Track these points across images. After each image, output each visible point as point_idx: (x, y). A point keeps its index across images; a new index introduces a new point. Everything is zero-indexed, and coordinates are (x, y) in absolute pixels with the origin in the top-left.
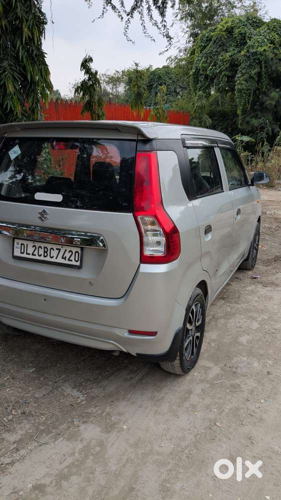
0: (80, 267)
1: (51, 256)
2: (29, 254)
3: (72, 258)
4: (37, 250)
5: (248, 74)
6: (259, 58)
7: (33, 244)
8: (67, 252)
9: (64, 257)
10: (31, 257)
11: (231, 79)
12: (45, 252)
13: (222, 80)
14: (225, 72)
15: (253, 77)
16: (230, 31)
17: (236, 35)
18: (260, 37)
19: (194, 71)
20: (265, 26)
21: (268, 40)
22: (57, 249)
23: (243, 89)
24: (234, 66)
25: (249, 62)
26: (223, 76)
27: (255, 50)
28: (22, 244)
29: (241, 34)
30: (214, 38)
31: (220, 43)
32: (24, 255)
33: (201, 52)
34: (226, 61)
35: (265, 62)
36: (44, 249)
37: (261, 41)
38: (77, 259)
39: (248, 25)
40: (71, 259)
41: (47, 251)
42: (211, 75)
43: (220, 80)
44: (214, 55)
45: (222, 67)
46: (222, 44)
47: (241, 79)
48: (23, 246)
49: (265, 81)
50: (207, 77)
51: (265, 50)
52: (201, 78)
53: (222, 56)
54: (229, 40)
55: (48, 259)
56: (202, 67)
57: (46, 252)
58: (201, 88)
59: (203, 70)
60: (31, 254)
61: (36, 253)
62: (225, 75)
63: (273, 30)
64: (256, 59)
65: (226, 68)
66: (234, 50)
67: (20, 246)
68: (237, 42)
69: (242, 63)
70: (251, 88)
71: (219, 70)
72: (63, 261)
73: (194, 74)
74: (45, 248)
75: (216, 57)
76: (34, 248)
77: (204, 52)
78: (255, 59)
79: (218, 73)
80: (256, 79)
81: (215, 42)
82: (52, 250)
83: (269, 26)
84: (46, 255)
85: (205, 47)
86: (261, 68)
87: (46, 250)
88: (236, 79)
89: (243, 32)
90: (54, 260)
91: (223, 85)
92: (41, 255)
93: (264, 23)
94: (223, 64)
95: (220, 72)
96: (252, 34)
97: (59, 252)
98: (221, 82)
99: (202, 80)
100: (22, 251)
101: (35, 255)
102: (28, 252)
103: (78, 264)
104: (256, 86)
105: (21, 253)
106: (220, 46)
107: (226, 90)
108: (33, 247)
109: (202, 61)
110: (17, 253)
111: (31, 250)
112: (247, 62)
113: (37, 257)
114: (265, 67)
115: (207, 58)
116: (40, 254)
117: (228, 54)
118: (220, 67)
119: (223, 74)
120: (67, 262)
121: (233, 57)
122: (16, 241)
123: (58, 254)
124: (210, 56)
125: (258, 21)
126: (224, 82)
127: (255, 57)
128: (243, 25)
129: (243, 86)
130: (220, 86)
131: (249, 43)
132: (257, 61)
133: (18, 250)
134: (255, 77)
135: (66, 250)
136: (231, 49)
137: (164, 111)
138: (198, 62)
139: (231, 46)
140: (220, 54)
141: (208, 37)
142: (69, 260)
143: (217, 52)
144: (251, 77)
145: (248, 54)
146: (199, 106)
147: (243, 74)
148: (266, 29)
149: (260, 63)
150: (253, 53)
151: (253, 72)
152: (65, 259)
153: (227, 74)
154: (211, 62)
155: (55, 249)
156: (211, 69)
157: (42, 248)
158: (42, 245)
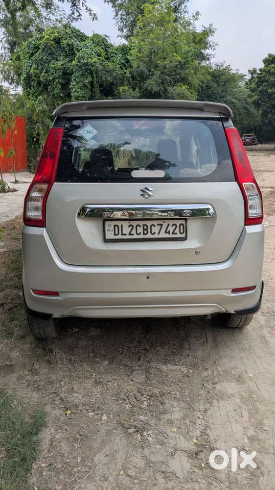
0: (185, 239)
1: (153, 233)
2: (126, 235)
3: (177, 231)
4: (134, 229)
5: (82, 82)
6: (90, 69)
8: (170, 226)
9: (167, 231)
10: (128, 237)
11: (65, 86)
12: (144, 229)
13: (56, 87)
14: (58, 80)
15: (86, 86)
16: (58, 41)
17: (64, 46)
18: (88, 49)
19: (25, 76)
20: (89, 40)
21: (96, 53)
22: (158, 225)
23: (79, 96)
24: (66, 75)
25: (81, 72)
26: (57, 83)
27: (86, 62)
28: (115, 226)
29: (69, 45)
30: (42, 47)
31: (49, 52)
32: (120, 237)
33: (29, 59)
34: (58, 69)
35: (96, 72)
36: (144, 227)
37: (89, 54)
38: (182, 231)
39: (73, 37)
40: (175, 232)
41: (147, 228)
42: (44, 81)
43: (54, 87)
44: (46, 63)
45: (55, 75)
46: (51, 53)
47: (76, 87)
48: (116, 228)
49: (97, 89)
50: (39, 83)
51: (95, 62)
52: (34, 84)
53: (53, 64)
54: (58, 49)
55: (149, 236)
56: (34, 73)
57: (147, 230)
58: (34, 93)
59: (35, 76)
60: (128, 234)
61: (134, 232)
62: (59, 82)
63: (98, 44)
64: (88, 69)
65: (59, 76)
66: (64, 59)
67: (112, 228)
68: (66, 52)
69: (75, 72)
70: (86, 95)
71: (52, 77)
72: (167, 236)
73: (25, 79)
74: (144, 225)
75: (47, 64)
76: (131, 227)
77: (33, 58)
78: (86, 70)
79: (52, 80)
80: (90, 88)
81: (44, 50)
82: (153, 227)
83: (93, 40)
84: (146, 232)
85: (33, 54)
86: (93, 77)
87: (145, 227)
88: (71, 86)
89: (70, 43)
90: (156, 236)
91: (58, 91)
92: (140, 233)
93: (88, 38)
94: (56, 72)
95: (54, 79)
96: (78, 46)
97: (161, 227)
98: (56, 89)
99: (35, 85)
100: (117, 233)
101: (133, 235)
102: (124, 233)
103: (183, 236)
104: (90, 93)
105: (115, 235)
106: (49, 54)
107: (61, 96)
108: (129, 226)
109: (33, 68)
110: (110, 235)
111: (126, 230)
112: (79, 72)
113: (135, 236)
114: (97, 77)
115: (38, 65)
116: (138, 233)
117: (60, 63)
118: (52, 74)
119: (57, 81)
120: (171, 236)
121: (64, 66)
122: (107, 223)
123: (160, 230)
124: (39, 62)
125: (81, 35)
126: (59, 89)
127: (86, 67)
128: (69, 37)
129: (79, 93)
130: (55, 92)
131: (78, 54)
132: (89, 72)
133: (111, 232)
134: (88, 85)
135: (169, 225)
136: (62, 58)
137: (10, 114)
138: (28, 68)
139: (61, 56)
140: (50, 61)
141: (35, 45)
142: (173, 233)
143: (47, 60)
144: (84, 85)
145: (79, 64)
146: (41, 111)
147: (78, 83)
148: (91, 43)
149: (91, 73)
150: (84, 64)
151: (87, 81)
152: (169, 233)
153: (60, 81)
154: (43, 69)
155: (156, 225)
156: (44, 76)
157: (140, 226)
158: (141, 223)
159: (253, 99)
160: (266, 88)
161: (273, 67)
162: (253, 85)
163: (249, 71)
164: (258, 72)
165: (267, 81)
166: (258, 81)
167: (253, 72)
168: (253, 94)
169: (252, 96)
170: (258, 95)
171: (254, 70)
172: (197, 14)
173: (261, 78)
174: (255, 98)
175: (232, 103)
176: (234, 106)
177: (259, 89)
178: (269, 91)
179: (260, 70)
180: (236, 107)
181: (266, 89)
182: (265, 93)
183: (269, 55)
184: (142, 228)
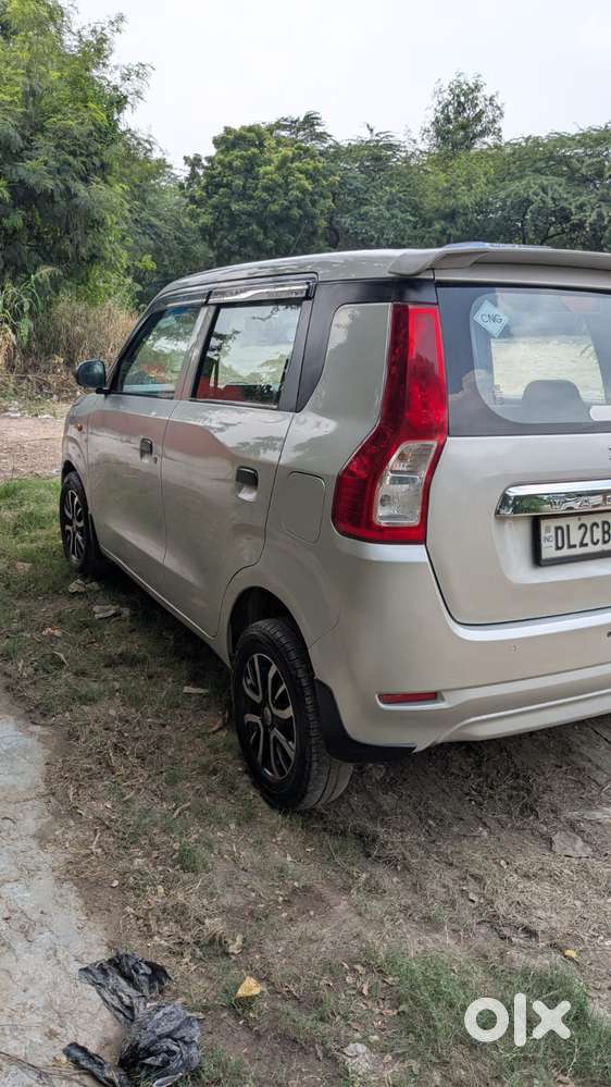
2: (574, 546)
4: (589, 533)
7: (579, 523)
10: (578, 551)
12: (604, 532)
28: (557, 528)
32: (565, 552)
36: (603, 527)
41: (609, 528)
48: (559, 532)
57: (608, 532)
60: (578, 545)
61: (588, 539)
67: (553, 533)
74: (604, 524)
76: (583, 529)
84: (606, 537)
87: (606, 527)
92: (598, 541)
100: (560, 544)
101: (586, 545)
102: (572, 543)
105: (558, 548)
108: (580, 528)
110: (548, 551)
111: (576, 537)
113: (591, 549)
116: (595, 540)
122: (543, 524)
133: (550, 543)
157: (598, 526)
158: (599, 519)
159: (201, 221)
160: (227, 200)
161: (237, 157)
162: (198, 193)
163: (185, 158)
164: (205, 163)
165: (228, 185)
166: (208, 184)
167: (194, 162)
168: (199, 210)
169: (198, 215)
170: (211, 213)
171: (195, 159)
172: (121, 18)
173: (213, 177)
174: (205, 219)
175: (152, 226)
176: (156, 234)
177: (210, 202)
178: (234, 207)
179: (209, 159)
180: (160, 236)
181: (228, 203)
182: (225, 212)
183: (226, 128)
184: (600, 529)
